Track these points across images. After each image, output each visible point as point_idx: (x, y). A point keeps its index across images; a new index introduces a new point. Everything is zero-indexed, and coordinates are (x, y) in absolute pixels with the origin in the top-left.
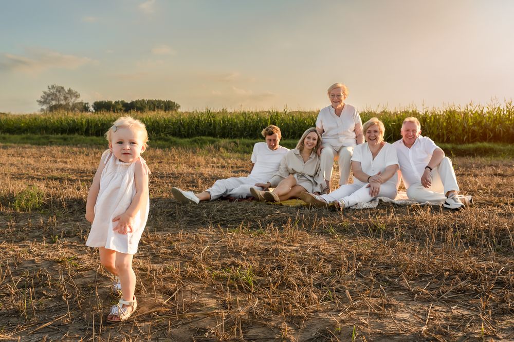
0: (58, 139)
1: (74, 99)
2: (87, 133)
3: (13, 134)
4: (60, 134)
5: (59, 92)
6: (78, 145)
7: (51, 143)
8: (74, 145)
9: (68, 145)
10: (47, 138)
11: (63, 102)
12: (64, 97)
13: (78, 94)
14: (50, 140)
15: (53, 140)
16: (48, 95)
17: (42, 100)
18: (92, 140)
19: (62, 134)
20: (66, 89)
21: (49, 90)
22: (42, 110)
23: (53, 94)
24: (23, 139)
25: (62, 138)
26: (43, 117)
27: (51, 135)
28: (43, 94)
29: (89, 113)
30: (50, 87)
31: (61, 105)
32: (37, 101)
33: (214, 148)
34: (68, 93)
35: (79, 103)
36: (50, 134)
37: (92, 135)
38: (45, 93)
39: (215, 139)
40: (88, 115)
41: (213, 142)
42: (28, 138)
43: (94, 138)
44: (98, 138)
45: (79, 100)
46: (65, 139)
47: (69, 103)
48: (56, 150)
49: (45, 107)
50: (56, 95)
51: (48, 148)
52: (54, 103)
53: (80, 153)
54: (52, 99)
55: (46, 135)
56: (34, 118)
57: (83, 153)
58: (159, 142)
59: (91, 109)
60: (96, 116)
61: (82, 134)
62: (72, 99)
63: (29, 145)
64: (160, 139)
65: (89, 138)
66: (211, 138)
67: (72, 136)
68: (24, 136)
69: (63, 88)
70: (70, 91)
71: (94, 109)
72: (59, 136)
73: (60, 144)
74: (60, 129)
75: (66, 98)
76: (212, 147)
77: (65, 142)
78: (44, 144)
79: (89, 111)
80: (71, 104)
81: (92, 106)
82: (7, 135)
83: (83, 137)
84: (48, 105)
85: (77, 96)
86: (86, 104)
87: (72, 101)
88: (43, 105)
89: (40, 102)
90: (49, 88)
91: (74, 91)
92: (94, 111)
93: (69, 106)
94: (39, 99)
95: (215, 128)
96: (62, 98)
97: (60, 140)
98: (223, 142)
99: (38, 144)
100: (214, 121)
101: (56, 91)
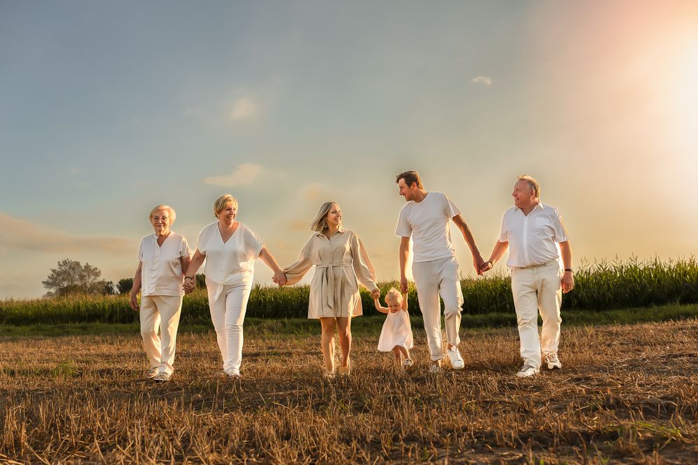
0: (76, 328)
1: (92, 277)
2: (110, 320)
3: (20, 326)
4: (77, 323)
5: (73, 269)
7: (68, 334)
8: (95, 334)
9: (88, 334)
10: (62, 328)
11: (78, 283)
12: (80, 276)
13: (97, 271)
14: (67, 330)
15: (70, 330)
16: (59, 274)
17: (50, 281)
18: (117, 328)
19: (80, 323)
20: (83, 264)
21: (60, 268)
22: (50, 294)
23: (65, 272)
24: (33, 330)
25: (80, 328)
26: (56, 303)
27: (66, 325)
28: (51, 272)
29: (113, 296)
30: (61, 263)
31: (76, 286)
32: (43, 282)
34: (84, 271)
35: (100, 283)
36: (65, 323)
37: (116, 322)
38: (54, 271)
39: (261, 320)
40: (112, 298)
41: (257, 323)
42: (38, 329)
43: (120, 325)
44: (123, 325)
45: (100, 279)
46: (84, 328)
47: (85, 284)
48: (76, 340)
49: (53, 290)
50: (69, 274)
51: (65, 339)
52: (65, 284)
53: (103, 342)
54: (64, 279)
55: (60, 325)
56: (44, 304)
57: (107, 342)
58: (196, 326)
59: (116, 290)
60: (123, 299)
61: (105, 322)
62: (90, 278)
63: (42, 337)
64: (197, 323)
65: (112, 326)
66: (257, 319)
67: (92, 324)
68: (33, 327)
69: (78, 264)
70: (87, 267)
71: (120, 290)
73: (79, 334)
74: (77, 317)
75: (82, 277)
76: (255, 328)
77: (84, 331)
78: (59, 335)
79: (114, 294)
80: (88, 286)
81: (117, 285)
82: (13, 327)
83: (106, 324)
84: (58, 287)
85: (97, 274)
86: (108, 283)
87: (91, 280)
88: (51, 288)
89: (47, 284)
90: (60, 265)
91: (92, 268)
92: (119, 293)
94: (46, 279)
95: (265, 307)
96: (77, 277)
97: (78, 330)
98: (269, 322)
99: (52, 335)
100: (264, 299)
101: (69, 269)
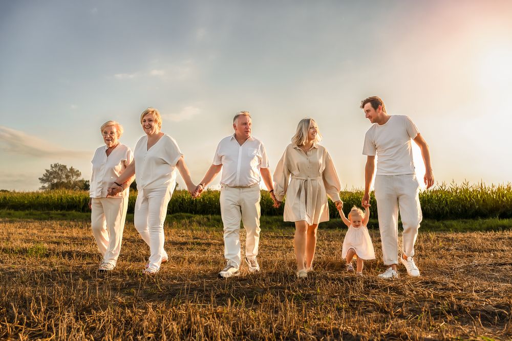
0: (57, 214)
1: (75, 177)
2: (84, 209)
3: (17, 210)
4: (59, 211)
5: (62, 170)
6: (75, 220)
7: (52, 218)
8: (71, 220)
9: (66, 220)
10: (48, 214)
11: (65, 180)
12: (66, 175)
13: (79, 173)
14: (51, 216)
15: (53, 216)
16: (51, 174)
17: (45, 178)
18: (87, 216)
19: (61, 211)
20: (68, 168)
21: (52, 169)
22: (43, 188)
23: (55, 172)
24: (27, 214)
25: (61, 214)
26: (45, 195)
27: (51, 212)
28: (46, 172)
30: (53, 166)
31: (63, 182)
32: (39, 179)
33: (189, 222)
34: (69, 172)
35: (80, 181)
36: (50, 210)
38: (47, 171)
39: (193, 215)
40: (86, 193)
41: (189, 218)
42: (30, 214)
45: (80, 178)
46: (64, 215)
47: (70, 181)
48: (55, 224)
49: (46, 185)
50: (58, 173)
51: (49, 223)
52: (55, 181)
53: (76, 226)
54: (54, 178)
55: (47, 211)
56: (36, 196)
57: (78, 226)
61: (79, 211)
62: (73, 177)
63: (33, 220)
65: (85, 214)
66: (189, 214)
67: (70, 212)
68: (27, 212)
69: (65, 167)
70: (72, 169)
72: (59, 212)
73: (59, 219)
74: (60, 206)
75: (67, 177)
77: (64, 217)
78: (45, 219)
80: (72, 183)
82: (12, 211)
84: (50, 183)
85: (78, 175)
86: (87, 181)
87: (74, 179)
88: (44, 183)
89: (42, 180)
90: (52, 167)
91: (75, 170)
93: (71, 183)
94: (41, 176)
95: (196, 205)
96: (64, 176)
97: (59, 216)
98: (198, 217)
99: (40, 219)
101: (59, 170)
